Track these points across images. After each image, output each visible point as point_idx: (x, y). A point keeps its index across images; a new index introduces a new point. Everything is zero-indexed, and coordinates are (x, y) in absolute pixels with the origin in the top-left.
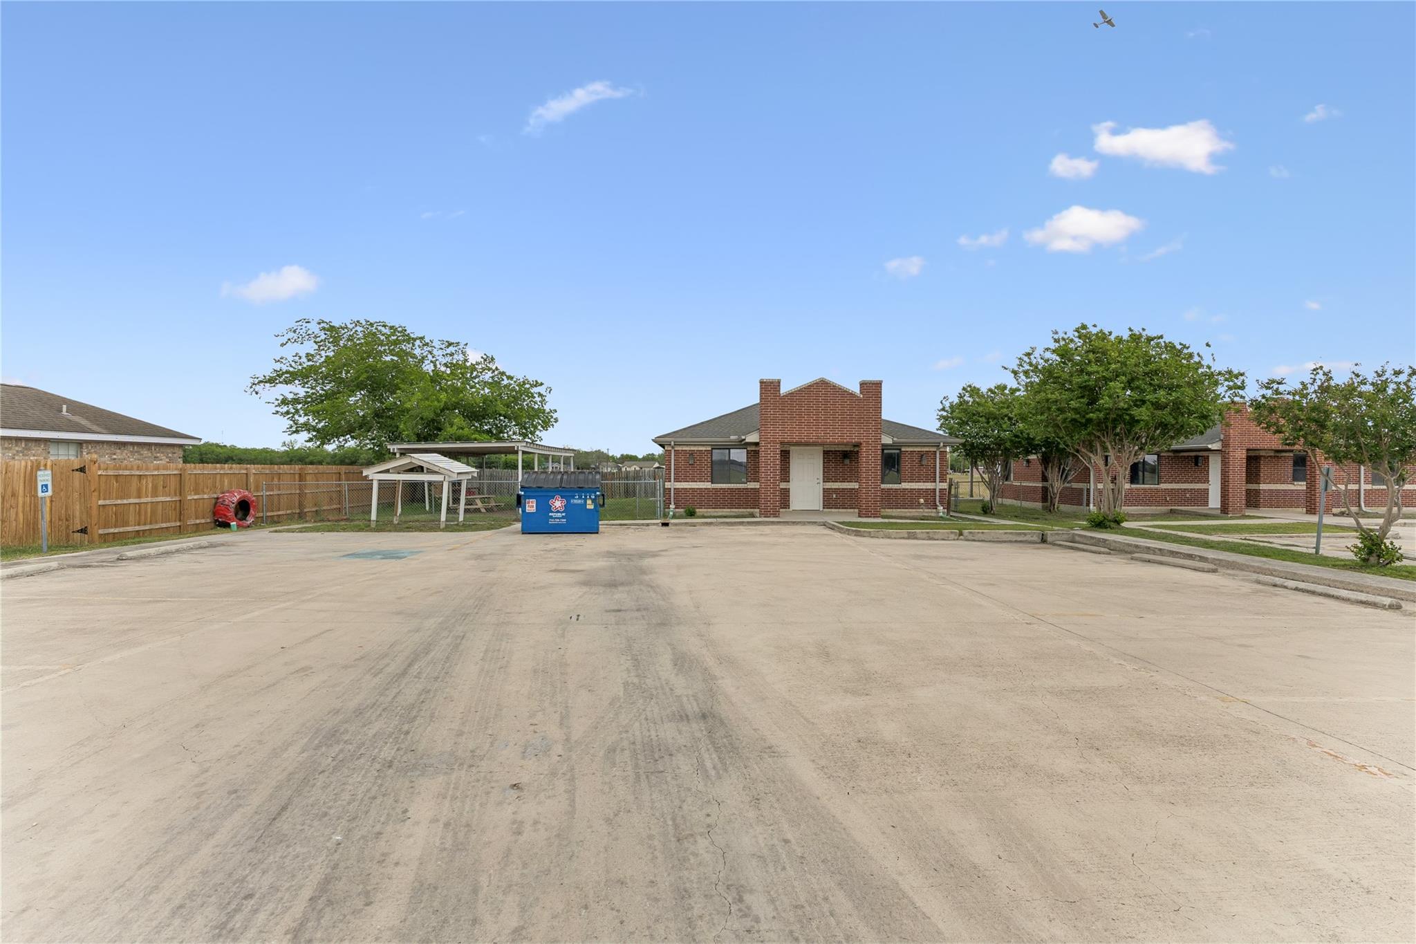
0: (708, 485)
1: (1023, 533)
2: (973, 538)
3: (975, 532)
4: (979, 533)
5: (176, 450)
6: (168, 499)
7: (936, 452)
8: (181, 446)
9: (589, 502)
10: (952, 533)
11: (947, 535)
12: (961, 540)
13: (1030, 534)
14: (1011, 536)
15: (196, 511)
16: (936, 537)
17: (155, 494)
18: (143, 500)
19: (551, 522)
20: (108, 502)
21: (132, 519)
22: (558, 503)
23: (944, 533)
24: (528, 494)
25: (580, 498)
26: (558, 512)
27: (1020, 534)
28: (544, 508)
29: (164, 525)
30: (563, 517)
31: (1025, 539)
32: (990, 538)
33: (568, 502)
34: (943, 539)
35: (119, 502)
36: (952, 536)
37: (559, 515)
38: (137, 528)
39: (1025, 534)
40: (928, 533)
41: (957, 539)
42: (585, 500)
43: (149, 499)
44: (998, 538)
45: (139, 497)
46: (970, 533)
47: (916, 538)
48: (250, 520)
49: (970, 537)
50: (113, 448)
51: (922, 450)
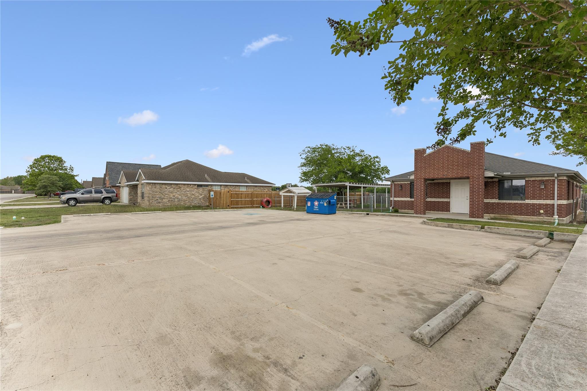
0: (409, 199)
1: (531, 232)
2: (491, 231)
3: (492, 227)
4: (495, 228)
5: (270, 187)
6: (249, 199)
7: (555, 180)
8: (271, 186)
9: (325, 203)
10: (476, 226)
11: (472, 228)
12: (482, 231)
13: (537, 232)
14: (520, 232)
15: (257, 203)
16: (465, 228)
17: (245, 198)
18: (242, 199)
19: (314, 209)
20: (234, 199)
21: (240, 204)
22: (316, 203)
23: (471, 226)
24: (308, 200)
25: (322, 202)
26: (316, 206)
27: (528, 232)
28: (313, 205)
29: (248, 206)
30: (318, 208)
31: (533, 235)
32: (503, 232)
33: (319, 203)
34: (470, 230)
35: (236, 200)
36: (476, 229)
37: (317, 207)
38: (241, 206)
39: (533, 232)
40: (460, 225)
41: (480, 231)
42: (324, 202)
43: (244, 199)
44: (510, 233)
45: (241, 199)
46: (489, 228)
47: (453, 228)
48: (270, 206)
49: (489, 230)
50: (254, 187)
51: (543, 179)
